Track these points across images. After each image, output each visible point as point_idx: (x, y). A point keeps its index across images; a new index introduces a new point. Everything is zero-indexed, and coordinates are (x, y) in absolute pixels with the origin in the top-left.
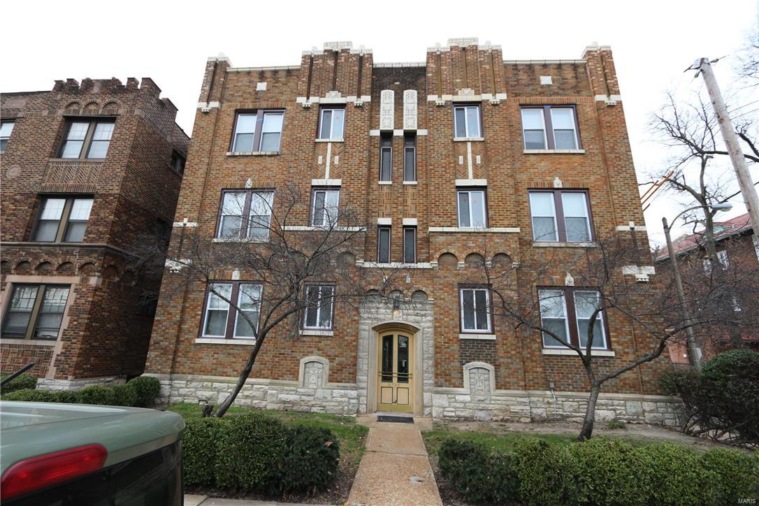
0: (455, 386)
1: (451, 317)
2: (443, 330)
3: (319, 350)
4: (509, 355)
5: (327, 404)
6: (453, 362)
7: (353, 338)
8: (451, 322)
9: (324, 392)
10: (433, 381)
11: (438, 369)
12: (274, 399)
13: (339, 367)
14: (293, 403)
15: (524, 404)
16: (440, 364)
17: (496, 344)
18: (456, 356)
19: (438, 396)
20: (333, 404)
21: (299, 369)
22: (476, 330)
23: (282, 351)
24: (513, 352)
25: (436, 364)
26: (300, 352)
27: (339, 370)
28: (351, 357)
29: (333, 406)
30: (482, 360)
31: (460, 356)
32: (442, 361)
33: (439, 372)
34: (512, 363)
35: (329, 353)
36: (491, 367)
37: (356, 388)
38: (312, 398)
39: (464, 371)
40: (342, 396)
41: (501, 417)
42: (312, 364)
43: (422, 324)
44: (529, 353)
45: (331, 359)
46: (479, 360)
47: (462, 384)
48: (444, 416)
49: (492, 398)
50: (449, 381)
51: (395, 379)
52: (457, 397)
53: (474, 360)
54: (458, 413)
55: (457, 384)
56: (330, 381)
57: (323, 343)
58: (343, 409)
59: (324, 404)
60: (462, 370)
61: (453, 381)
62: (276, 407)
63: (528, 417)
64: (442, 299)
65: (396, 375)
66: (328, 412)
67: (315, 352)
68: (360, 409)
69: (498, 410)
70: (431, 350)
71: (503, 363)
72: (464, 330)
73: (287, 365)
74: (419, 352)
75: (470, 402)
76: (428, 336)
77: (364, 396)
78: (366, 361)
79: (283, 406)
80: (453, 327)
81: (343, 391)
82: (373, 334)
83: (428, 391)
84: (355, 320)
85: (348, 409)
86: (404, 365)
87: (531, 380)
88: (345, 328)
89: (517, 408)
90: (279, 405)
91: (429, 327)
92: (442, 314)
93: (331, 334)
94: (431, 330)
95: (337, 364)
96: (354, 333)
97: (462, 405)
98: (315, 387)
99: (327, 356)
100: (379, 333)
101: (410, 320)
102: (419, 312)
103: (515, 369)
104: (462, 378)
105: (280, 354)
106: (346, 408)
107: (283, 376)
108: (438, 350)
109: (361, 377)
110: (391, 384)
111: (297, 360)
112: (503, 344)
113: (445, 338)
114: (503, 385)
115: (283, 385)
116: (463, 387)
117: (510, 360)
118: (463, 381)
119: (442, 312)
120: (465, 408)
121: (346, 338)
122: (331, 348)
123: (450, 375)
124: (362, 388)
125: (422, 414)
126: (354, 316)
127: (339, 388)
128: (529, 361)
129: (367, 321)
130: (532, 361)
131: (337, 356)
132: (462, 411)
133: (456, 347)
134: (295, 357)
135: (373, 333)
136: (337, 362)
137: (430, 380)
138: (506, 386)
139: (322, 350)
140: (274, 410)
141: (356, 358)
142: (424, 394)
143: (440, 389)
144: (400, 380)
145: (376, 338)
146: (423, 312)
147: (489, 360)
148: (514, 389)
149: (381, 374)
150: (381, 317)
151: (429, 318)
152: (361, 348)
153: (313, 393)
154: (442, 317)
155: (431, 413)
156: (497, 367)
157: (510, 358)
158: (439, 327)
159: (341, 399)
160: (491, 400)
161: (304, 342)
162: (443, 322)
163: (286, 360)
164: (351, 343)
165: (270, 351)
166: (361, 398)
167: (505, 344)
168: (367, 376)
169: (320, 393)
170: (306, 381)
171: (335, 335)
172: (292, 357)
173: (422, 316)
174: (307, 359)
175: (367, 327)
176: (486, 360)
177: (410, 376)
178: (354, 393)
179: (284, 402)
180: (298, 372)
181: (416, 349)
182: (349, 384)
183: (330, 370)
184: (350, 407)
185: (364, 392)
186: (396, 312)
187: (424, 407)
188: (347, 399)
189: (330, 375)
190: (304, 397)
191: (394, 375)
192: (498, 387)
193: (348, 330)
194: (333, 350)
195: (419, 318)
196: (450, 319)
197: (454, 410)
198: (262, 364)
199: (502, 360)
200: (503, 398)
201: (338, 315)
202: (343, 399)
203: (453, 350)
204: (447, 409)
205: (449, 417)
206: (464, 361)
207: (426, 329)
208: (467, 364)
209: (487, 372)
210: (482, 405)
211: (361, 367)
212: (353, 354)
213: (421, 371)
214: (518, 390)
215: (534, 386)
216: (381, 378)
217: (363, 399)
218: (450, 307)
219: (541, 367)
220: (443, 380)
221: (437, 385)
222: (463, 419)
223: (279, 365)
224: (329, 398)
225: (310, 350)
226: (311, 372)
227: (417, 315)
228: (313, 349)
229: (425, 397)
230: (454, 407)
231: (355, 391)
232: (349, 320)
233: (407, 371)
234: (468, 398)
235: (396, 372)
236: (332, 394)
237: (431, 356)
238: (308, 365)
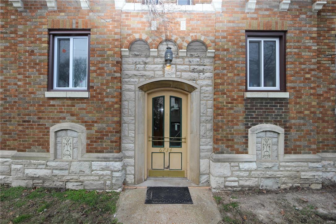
0: (238, 152)
1: (236, 72)
2: (225, 87)
3: (72, 115)
4: (302, 115)
5: (86, 178)
6: (237, 124)
7: (114, 100)
8: (236, 78)
9: (81, 165)
10: (211, 147)
11: (219, 134)
12: (20, 175)
13: (99, 135)
14: (44, 179)
15: (316, 169)
16: (221, 127)
17: (288, 103)
18: (241, 118)
19: (219, 164)
20: (92, 178)
21: (49, 138)
22: (262, 88)
23: (27, 118)
24: (307, 112)
25: (216, 128)
26: (49, 118)
27: (99, 138)
28: (114, 122)
29: (93, 180)
30: (270, 122)
31: (245, 118)
32: (224, 124)
33: (219, 137)
34: (304, 125)
35: (86, 119)
36: (280, 129)
37: (120, 159)
38: (67, 172)
39: (249, 135)
40: (103, 169)
41: (291, 185)
42: (64, 132)
43: (200, 82)
44: (321, 113)
45: (89, 126)
46: (267, 122)
47: (246, 149)
48: (226, 187)
49: (281, 164)
50: (231, 146)
51: (167, 144)
52: (242, 166)
53: (261, 122)
54: (242, 183)
55: (240, 150)
56: (88, 152)
57: (78, 106)
58: (105, 184)
59: (82, 179)
60: (247, 134)
61: (236, 146)
62: (23, 184)
63: (319, 183)
64: (225, 50)
65: (168, 140)
66: (86, 188)
67: (67, 118)
68: (127, 180)
69: (287, 177)
70: (210, 112)
71: (294, 124)
72: (249, 88)
73: (34, 135)
74: (195, 114)
75: (256, 170)
76: (207, 95)
77: (131, 166)
78: (132, 127)
79: (31, 182)
80: (239, 84)
81: (104, 164)
82: (140, 95)
83: (206, 157)
84: (116, 78)
85: (112, 183)
86: (176, 129)
87: (321, 142)
88: (105, 87)
89: (308, 175)
90: (26, 181)
91: (207, 85)
92: (225, 69)
93: (86, 95)
94: (210, 89)
95: (96, 132)
96: (115, 94)
97: (246, 174)
98: (70, 159)
99: (83, 122)
100: (148, 94)
101: (185, 77)
102: (196, 67)
103: (307, 131)
104: (246, 143)
105: (24, 121)
106: (108, 182)
107: (30, 148)
108: (220, 111)
109: (128, 145)
110: (162, 149)
111: (46, 128)
112: (296, 103)
113: (227, 97)
114: (292, 150)
115: (30, 158)
116: (247, 153)
117: (302, 121)
118: (247, 147)
119: (225, 65)
120: (250, 176)
121: (106, 100)
122: (87, 113)
123: (233, 140)
124: (129, 157)
125: (198, 182)
126: (115, 72)
127: (98, 159)
128: (321, 121)
129: (132, 80)
130: (324, 121)
131: (96, 122)
132: (246, 181)
133: (240, 108)
134: (42, 125)
135: (140, 93)
136: (96, 129)
137: (207, 145)
138: (296, 150)
139: (76, 115)
140: (19, 188)
141: (120, 123)
142: (201, 160)
143: (220, 156)
144: (172, 144)
145: (144, 99)
146: (201, 68)
147: (278, 121)
148: (304, 153)
149: (151, 139)
150: (150, 74)
151: (208, 74)
152: (125, 111)
153: (68, 167)
154: (225, 72)
155: (208, 182)
156: (287, 129)
157: (303, 118)
158: (221, 84)
159: (101, 173)
160: (280, 166)
161: (54, 106)
162: (226, 78)
163: (33, 128)
164: (112, 106)
165: (14, 118)
166: (128, 168)
167: (299, 103)
168: (135, 143)
169: (75, 166)
170: (59, 152)
171: (92, 97)
172: (39, 125)
173: (200, 72)
174: (57, 127)
175: (132, 87)
176: (275, 121)
177: (183, 140)
178: (118, 165)
179: (33, 178)
180: (48, 142)
181: (191, 112)
182: (112, 154)
183: (88, 138)
184: (114, 181)
185: (131, 161)
186: (167, 68)
187: (200, 174)
188: (109, 172)
189: (88, 145)
190: (56, 172)
191: (165, 140)
192: (287, 151)
193: (108, 90)
194: (90, 115)
195: (196, 75)
196: (235, 75)
197: (237, 179)
198: (6, 134)
199: (293, 121)
200: (293, 164)
201: (95, 71)
202: (105, 173)
203: (237, 111)
204: (229, 179)
205: (231, 187)
206: (250, 124)
207: (204, 88)
208: (253, 127)
209: (276, 135)
210: (269, 173)
211: (126, 134)
212: (116, 119)
213: (198, 136)
214: (309, 153)
215: (323, 149)
216: (151, 143)
217: (131, 170)
218: (235, 60)
219: (332, 128)
220: (224, 146)
221: (216, 151)
222: (247, 189)
223: (24, 135)
224: (87, 171)
225: (61, 115)
226: (64, 141)
227: (193, 71)
228: (64, 115)
229: (201, 164)
230: (238, 177)
231: (118, 163)
232: (109, 78)
233: (180, 135)
234: (253, 166)
235: (168, 136)
236: (90, 167)
237: (209, 118)
238: (59, 133)
